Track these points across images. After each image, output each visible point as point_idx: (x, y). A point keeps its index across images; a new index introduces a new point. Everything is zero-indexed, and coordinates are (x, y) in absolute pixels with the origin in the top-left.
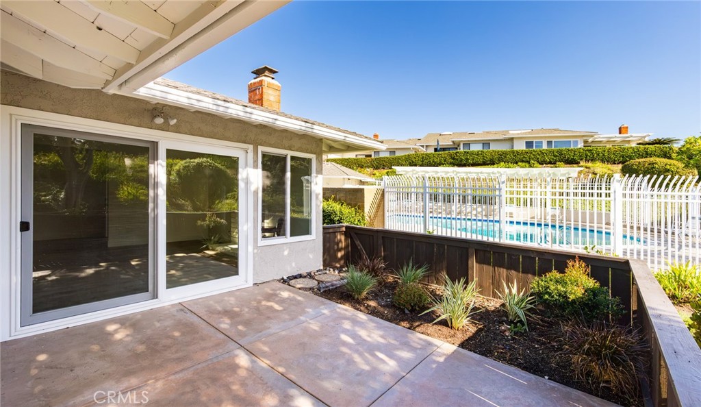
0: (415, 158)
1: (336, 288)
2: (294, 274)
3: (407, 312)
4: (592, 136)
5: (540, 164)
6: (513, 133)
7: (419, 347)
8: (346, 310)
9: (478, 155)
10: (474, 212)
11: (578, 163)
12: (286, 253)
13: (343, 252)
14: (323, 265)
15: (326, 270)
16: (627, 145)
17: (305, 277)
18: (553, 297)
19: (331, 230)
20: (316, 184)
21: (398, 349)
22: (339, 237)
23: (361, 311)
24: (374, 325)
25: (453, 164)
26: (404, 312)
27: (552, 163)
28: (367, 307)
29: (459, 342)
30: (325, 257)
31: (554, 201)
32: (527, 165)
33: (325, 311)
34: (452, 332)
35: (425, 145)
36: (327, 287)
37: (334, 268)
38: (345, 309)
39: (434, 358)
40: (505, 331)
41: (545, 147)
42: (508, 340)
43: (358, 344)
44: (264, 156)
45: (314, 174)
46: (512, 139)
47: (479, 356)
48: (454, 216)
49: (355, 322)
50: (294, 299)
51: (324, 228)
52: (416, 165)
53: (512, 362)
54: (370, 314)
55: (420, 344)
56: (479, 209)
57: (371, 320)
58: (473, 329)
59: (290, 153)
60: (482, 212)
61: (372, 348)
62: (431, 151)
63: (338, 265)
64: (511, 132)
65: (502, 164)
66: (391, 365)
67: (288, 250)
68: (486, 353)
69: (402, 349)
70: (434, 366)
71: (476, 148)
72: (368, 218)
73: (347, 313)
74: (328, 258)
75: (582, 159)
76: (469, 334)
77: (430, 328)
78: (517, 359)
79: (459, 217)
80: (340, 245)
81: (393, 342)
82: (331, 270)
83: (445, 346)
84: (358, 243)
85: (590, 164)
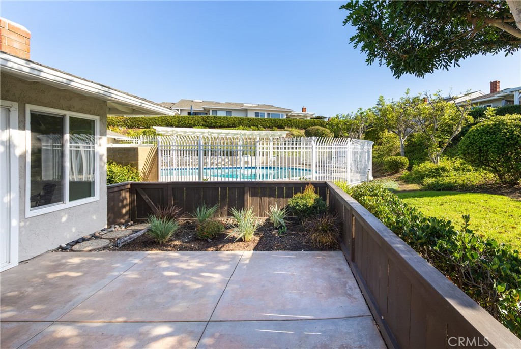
0: (172, 120)
1: (134, 240)
2: (75, 239)
3: (209, 240)
4: (290, 112)
5: (264, 128)
6: (247, 105)
7: (230, 259)
8: (156, 254)
9: (224, 120)
10: (223, 162)
11: (284, 128)
12: (64, 219)
13: (127, 208)
14: (108, 224)
15: (111, 227)
16: (306, 119)
17: (89, 240)
18: (300, 207)
19: (116, 189)
20: (100, 145)
21: (217, 266)
22: (123, 195)
23: (170, 251)
24: (188, 257)
25: (205, 126)
26: (208, 242)
27: (270, 128)
28: (175, 246)
29: (252, 248)
30: (109, 215)
31: (274, 153)
32: (257, 129)
33: (136, 261)
34: (246, 244)
35: (179, 109)
36: (125, 241)
37: (120, 224)
38: (154, 253)
39: (242, 262)
40: (275, 234)
41: (266, 117)
42: (278, 238)
43: (184, 274)
44: (33, 115)
45: (97, 136)
46: (246, 110)
47: (267, 252)
48: (209, 167)
49: (170, 260)
50: (89, 262)
51: (108, 188)
52: (172, 126)
53: (285, 249)
54: (179, 251)
55: (230, 258)
56: (227, 160)
57: (184, 254)
58: (258, 238)
59: (68, 114)
60: (229, 161)
61: (197, 272)
62: (185, 114)
63: (123, 221)
64: (245, 105)
65: (241, 127)
66: (217, 277)
67: (66, 216)
68: (270, 249)
69: (219, 265)
70: (245, 267)
71: (222, 114)
72: (142, 174)
73: (158, 256)
74: (112, 216)
75: (286, 126)
76: (257, 242)
77: (232, 246)
78: (286, 246)
79: (212, 167)
80: (125, 202)
81: (210, 263)
82: (117, 226)
83: (246, 253)
84: (145, 197)
85: (290, 129)
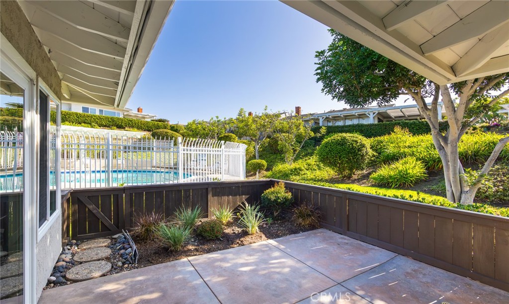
4: (128, 111)
5: (99, 126)
8: (196, 259)
11: (124, 128)
14: (62, 246)
16: (146, 120)
26: (221, 240)
27: (108, 127)
34: (255, 236)
38: (191, 259)
40: (263, 225)
43: (257, 265)
57: (223, 254)
61: (264, 262)
66: (286, 261)
67: (49, 237)
76: (261, 233)
